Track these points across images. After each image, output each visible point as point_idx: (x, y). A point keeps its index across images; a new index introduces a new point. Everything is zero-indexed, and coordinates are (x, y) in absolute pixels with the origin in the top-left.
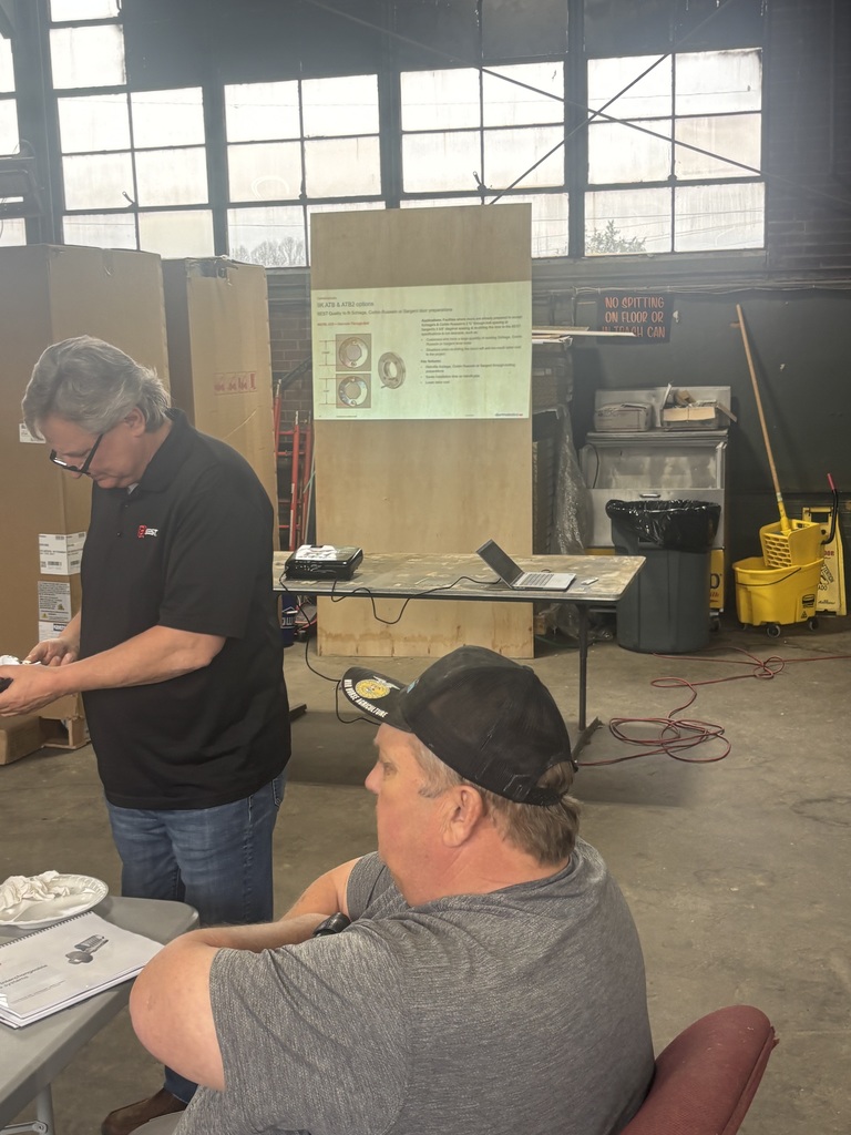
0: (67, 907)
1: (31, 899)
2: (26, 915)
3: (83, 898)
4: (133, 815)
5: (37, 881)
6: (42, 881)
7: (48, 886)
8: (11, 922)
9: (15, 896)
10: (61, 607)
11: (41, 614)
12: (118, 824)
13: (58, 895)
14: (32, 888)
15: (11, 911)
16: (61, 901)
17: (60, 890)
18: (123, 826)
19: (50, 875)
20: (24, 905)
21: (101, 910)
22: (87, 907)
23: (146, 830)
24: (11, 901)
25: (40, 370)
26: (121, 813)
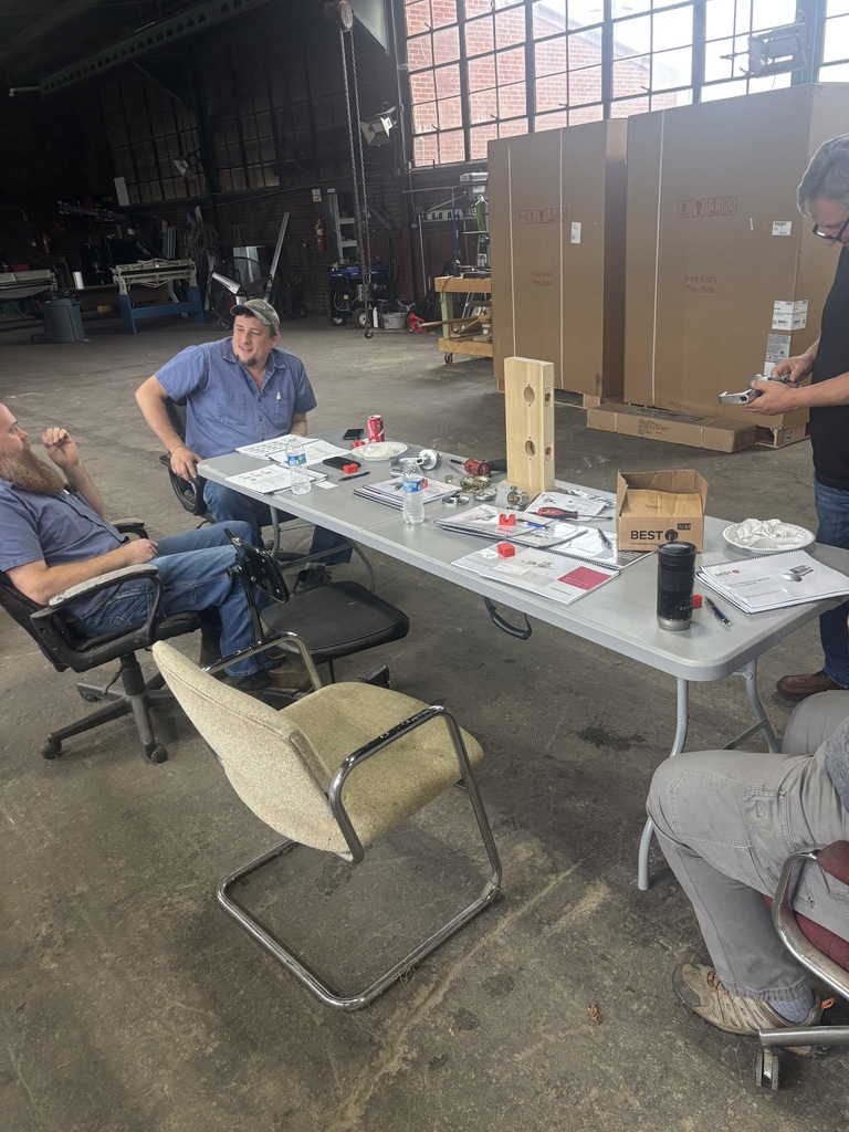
0: (782, 544)
1: (761, 535)
2: (756, 544)
3: (796, 540)
4: (832, 493)
5: (765, 524)
6: (769, 524)
7: (772, 529)
8: (747, 547)
9: (750, 531)
10: (782, 353)
11: (768, 356)
12: (820, 496)
13: (778, 535)
14: (762, 528)
15: (746, 540)
16: (780, 539)
17: (781, 533)
18: (824, 498)
19: (775, 522)
20: (755, 538)
21: (808, 549)
22: (798, 546)
23: (840, 503)
24: (747, 535)
25: (815, 162)
26: (824, 490)
